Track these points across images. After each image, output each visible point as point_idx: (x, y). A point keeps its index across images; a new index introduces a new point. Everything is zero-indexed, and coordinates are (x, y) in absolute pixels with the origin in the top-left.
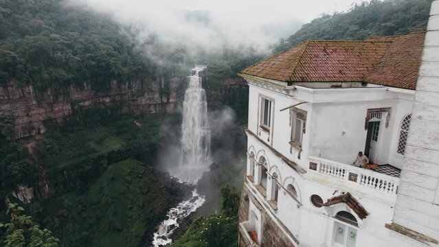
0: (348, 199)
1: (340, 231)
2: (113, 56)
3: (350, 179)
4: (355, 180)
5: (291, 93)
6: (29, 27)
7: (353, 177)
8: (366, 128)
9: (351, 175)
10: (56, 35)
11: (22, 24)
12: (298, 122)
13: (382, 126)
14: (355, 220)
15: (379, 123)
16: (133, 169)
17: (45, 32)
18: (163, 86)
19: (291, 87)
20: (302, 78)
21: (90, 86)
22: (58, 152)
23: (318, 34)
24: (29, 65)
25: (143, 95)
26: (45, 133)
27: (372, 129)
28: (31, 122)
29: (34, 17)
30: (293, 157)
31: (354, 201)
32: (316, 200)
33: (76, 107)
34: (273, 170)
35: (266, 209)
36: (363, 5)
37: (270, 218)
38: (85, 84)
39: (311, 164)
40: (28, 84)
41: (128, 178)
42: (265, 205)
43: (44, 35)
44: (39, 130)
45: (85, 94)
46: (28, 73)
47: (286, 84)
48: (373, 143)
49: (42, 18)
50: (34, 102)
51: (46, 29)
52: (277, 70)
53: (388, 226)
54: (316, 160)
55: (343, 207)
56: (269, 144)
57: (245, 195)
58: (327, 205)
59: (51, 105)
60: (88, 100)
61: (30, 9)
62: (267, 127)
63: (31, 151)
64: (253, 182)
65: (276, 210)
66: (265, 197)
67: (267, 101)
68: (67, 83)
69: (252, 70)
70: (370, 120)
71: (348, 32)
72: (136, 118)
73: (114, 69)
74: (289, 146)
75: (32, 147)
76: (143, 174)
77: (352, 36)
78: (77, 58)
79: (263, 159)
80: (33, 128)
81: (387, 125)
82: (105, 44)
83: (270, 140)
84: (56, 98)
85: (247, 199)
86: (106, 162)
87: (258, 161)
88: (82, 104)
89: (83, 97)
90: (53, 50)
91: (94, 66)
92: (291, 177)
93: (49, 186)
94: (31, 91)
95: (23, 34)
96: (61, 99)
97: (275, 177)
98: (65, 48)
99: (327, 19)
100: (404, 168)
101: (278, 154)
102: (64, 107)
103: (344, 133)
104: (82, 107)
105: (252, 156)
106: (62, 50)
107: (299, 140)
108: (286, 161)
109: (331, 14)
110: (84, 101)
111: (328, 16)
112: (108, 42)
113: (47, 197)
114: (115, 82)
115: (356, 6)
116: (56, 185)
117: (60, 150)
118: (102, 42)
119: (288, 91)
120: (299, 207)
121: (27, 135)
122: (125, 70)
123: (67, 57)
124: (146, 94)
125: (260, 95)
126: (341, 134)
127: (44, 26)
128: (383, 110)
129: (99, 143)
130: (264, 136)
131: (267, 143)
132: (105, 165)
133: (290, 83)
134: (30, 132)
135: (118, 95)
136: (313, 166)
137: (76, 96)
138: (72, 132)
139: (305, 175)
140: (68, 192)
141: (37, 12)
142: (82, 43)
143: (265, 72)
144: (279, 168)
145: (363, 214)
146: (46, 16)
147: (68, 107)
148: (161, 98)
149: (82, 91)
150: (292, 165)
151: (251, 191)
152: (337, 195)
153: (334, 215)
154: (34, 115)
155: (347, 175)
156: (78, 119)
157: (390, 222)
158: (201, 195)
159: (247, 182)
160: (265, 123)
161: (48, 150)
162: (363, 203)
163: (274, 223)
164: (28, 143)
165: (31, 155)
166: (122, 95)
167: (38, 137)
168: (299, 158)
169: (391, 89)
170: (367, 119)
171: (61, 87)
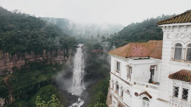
0: (146, 93)
1: (144, 104)
2: (45, 40)
3: (146, 87)
4: (148, 87)
5: (127, 61)
6: (8, 27)
7: (147, 86)
8: (150, 71)
9: (146, 85)
10: (20, 31)
11: (5, 27)
12: (130, 70)
13: (155, 70)
14: (149, 100)
15: (154, 69)
16: (52, 89)
17: (15, 30)
18: (65, 53)
19: (127, 59)
20: (130, 56)
21: (33, 53)
22: (18, 82)
23: (130, 31)
24: (7, 44)
25: (57, 56)
26: (12, 73)
27: (152, 71)
28: (6, 68)
29: (11, 24)
30: (128, 81)
31: (148, 93)
32: (136, 94)
33: (27, 62)
34: (121, 86)
35: (119, 99)
36: (148, 20)
37: (120, 102)
38: (32, 52)
39: (134, 83)
40: (6, 51)
41: (50, 93)
42: (118, 98)
43: (15, 31)
44: (10, 72)
45: (31, 56)
46: (7, 47)
47: (125, 58)
48: (152, 75)
49: (14, 24)
50: (8, 60)
51: (15, 28)
52: (122, 53)
53: (157, 99)
54: (136, 81)
55: (145, 96)
56: (119, 77)
57: (110, 95)
58: (140, 95)
59: (16, 61)
60: (33, 58)
61: (9, 20)
62: (118, 71)
63: (5, 82)
64: (113, 90)
65: (122, 99)
66: (118, 95)
67: (118, 63)
68: (24, 51)
69: (112, 52)
70: (151, 69)
71: (142, 30)
72: (53, 66)
73: (44, 45)
74: (127, 77)
75: (6, 80)
76: (56, 91)
77: (144, 32)
78: (29, 41)
79: (117, 82)
80: (7, 71)
81: (157, 70)
82: (41, 35)
83: (120, 75)
84: (19, 57)
85: (111, 97)
86: (40, 86)
87: (115, 83)
88: (30, 60)
89: (30, 57)
90: (18, 37)
91: (36, 44)
92: (128, 87)
93: (13, 98)
94: (8, 55)
95: (5, 30)
96: (21, 58)
97: (122, 88)
98: (23, 36)
99: (134, 25)
100: (160, 83)
101: (123, 80)
102: (22, 62)
103: (144, 73)
104: (30, 61)
105: (113, 81)
106: (22, 37)
107: (130, 75)
108: (126, 82)
109: (135, 23)
110: (31, 59)
111: (134, 24)
112: (42, 34)
113: (11, 103)
114: (45, 51)
115: (145, 21)
116: (16, 97)
117: (19, 81)
118: (40, 34)
119: (126, 60)
120: (131, 97)
121: (4, 74)
122: (50, 46)
123: (24, 40)
124: (58, 56)
125: (116, 60)
126: (143, 73)
127: (15, 27)
128: (155, 66)
129: (37, 77)
130: (117, 74)
131: (119, 76)
132: (39, 87)
133: (127, 58)
134: (5, 73)
135: (46, 56)
136: (135, 83)
137: (28, 57)
138: (25, 72)
139: (132, 86)
140: (21, 100)
141: (12, 21)
142: (31, 34)
143: (117, 53)
144: (123, 85)
145: (151, 97)
146: (16, 23)
147: (24, 62)
148: (65, 57)
149: (30, 55)
150: (128, 83)
151: (113, 93)
152: (143, 92)
153: (142, 98)
154: (8, 65)
155: (145, 86)
156: (28, 67)
157: (158, 98)
158: (82, 100)
159: (111, 90)
160: (118, 69)
161: (13, 81)
162: (150, 94)
163: (122, 104)
164: (4, 78)
165: (6, 83)
166: (47, 57)
167: (9, 75)
168: (130, 81)
169: (157, 59)
170: (150, 69)
171: (20, 53)
